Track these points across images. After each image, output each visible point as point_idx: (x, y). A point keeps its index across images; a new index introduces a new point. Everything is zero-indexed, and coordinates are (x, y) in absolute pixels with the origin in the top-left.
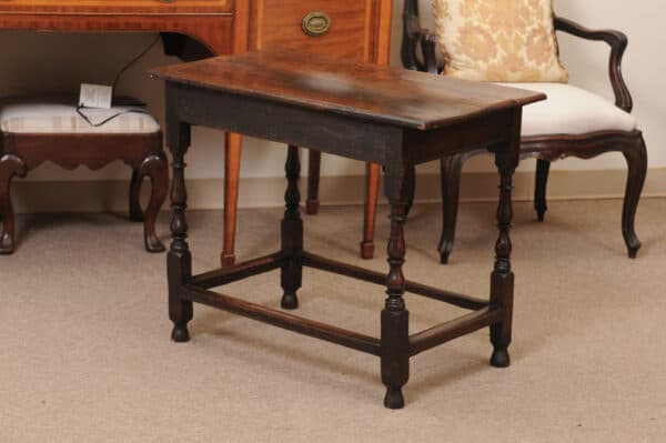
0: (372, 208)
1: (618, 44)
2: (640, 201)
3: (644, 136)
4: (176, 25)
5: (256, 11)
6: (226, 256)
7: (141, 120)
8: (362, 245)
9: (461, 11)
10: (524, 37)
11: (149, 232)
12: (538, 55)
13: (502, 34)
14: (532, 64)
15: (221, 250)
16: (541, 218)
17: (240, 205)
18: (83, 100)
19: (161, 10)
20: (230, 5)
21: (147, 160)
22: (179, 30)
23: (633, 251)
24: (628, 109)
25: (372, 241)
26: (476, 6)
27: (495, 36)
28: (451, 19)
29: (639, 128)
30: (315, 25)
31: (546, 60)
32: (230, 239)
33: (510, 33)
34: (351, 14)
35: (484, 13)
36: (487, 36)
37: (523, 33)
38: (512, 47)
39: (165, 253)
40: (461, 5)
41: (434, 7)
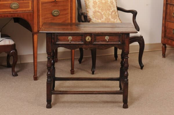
0: (73, 61)
1: (135, 13)
3: (143, 37)
4: (18, 15)
5: (39, 10)
6: (35, 76)
7: (9, 41)
8: (71, 70)
9: (93, 7)
10: (110, 13)
11: (13, 71)
12: (114, 17)
13: (104, 13)
14: (112, 20)
15: (33, 75)
16: (116, 59)
19: (13, 11)
20: (32, 10)
21: (11, 52)
22: (19, 17)
23: (142, 67)
24: (139, 30)
25: (73, 69)
26: (97, 5)
27: (102, 13)
28: (90, 9)
29: (142, 35)
30: (55, 13)
31: (116, 19)
32: (36, 72)
33: (106, 12)
34: (65, 10)
35: (99, 7)
36: (101, 13)
37: (110, 12)
38: (107, 16)
39: (18, 76)
40: (93, 5)
41: (86, 6)
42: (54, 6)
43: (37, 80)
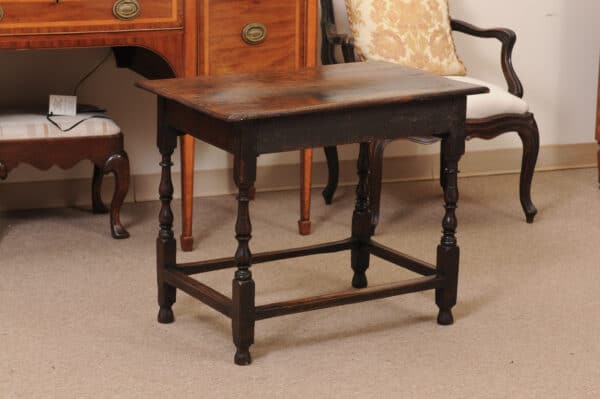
0: (307, 191)
1: (508, 39)
2: (535, 174)
3: (535, 117)
4: (135, 40)
5: (203, 25)
6: (185, 238)
7: (104, 125)
8: (300, 223)
9: (373, 17)
10: (428, 38)
11: (114, 221)
12: (440, 52)
13: (409, 36)
14: (435, 60)
15: (180, 234)
17: (195, 195)
18: (52, 109)
19: (122, 27)
20: (180, 22)
21: (111, 159)
22: (139, 44)
23: (530, 216)
24: (520, 95)
25: (308, 220)
26: (385, 13)
27: (403, 38)
28: (364, 24)
29: (531, 111)
30: (253, 34)
31: (448, 57)
32: (188, 223)
34: (283, 24)
35: (392, 18)
36: (396, 37)
37: (427, 34)
38: (418, 47)
39: (131, 239)
40: (372, 13)
41: (349, 15)
42: (249, 11)
43: (191, 250)
